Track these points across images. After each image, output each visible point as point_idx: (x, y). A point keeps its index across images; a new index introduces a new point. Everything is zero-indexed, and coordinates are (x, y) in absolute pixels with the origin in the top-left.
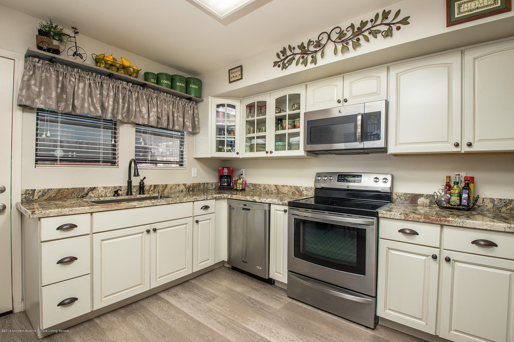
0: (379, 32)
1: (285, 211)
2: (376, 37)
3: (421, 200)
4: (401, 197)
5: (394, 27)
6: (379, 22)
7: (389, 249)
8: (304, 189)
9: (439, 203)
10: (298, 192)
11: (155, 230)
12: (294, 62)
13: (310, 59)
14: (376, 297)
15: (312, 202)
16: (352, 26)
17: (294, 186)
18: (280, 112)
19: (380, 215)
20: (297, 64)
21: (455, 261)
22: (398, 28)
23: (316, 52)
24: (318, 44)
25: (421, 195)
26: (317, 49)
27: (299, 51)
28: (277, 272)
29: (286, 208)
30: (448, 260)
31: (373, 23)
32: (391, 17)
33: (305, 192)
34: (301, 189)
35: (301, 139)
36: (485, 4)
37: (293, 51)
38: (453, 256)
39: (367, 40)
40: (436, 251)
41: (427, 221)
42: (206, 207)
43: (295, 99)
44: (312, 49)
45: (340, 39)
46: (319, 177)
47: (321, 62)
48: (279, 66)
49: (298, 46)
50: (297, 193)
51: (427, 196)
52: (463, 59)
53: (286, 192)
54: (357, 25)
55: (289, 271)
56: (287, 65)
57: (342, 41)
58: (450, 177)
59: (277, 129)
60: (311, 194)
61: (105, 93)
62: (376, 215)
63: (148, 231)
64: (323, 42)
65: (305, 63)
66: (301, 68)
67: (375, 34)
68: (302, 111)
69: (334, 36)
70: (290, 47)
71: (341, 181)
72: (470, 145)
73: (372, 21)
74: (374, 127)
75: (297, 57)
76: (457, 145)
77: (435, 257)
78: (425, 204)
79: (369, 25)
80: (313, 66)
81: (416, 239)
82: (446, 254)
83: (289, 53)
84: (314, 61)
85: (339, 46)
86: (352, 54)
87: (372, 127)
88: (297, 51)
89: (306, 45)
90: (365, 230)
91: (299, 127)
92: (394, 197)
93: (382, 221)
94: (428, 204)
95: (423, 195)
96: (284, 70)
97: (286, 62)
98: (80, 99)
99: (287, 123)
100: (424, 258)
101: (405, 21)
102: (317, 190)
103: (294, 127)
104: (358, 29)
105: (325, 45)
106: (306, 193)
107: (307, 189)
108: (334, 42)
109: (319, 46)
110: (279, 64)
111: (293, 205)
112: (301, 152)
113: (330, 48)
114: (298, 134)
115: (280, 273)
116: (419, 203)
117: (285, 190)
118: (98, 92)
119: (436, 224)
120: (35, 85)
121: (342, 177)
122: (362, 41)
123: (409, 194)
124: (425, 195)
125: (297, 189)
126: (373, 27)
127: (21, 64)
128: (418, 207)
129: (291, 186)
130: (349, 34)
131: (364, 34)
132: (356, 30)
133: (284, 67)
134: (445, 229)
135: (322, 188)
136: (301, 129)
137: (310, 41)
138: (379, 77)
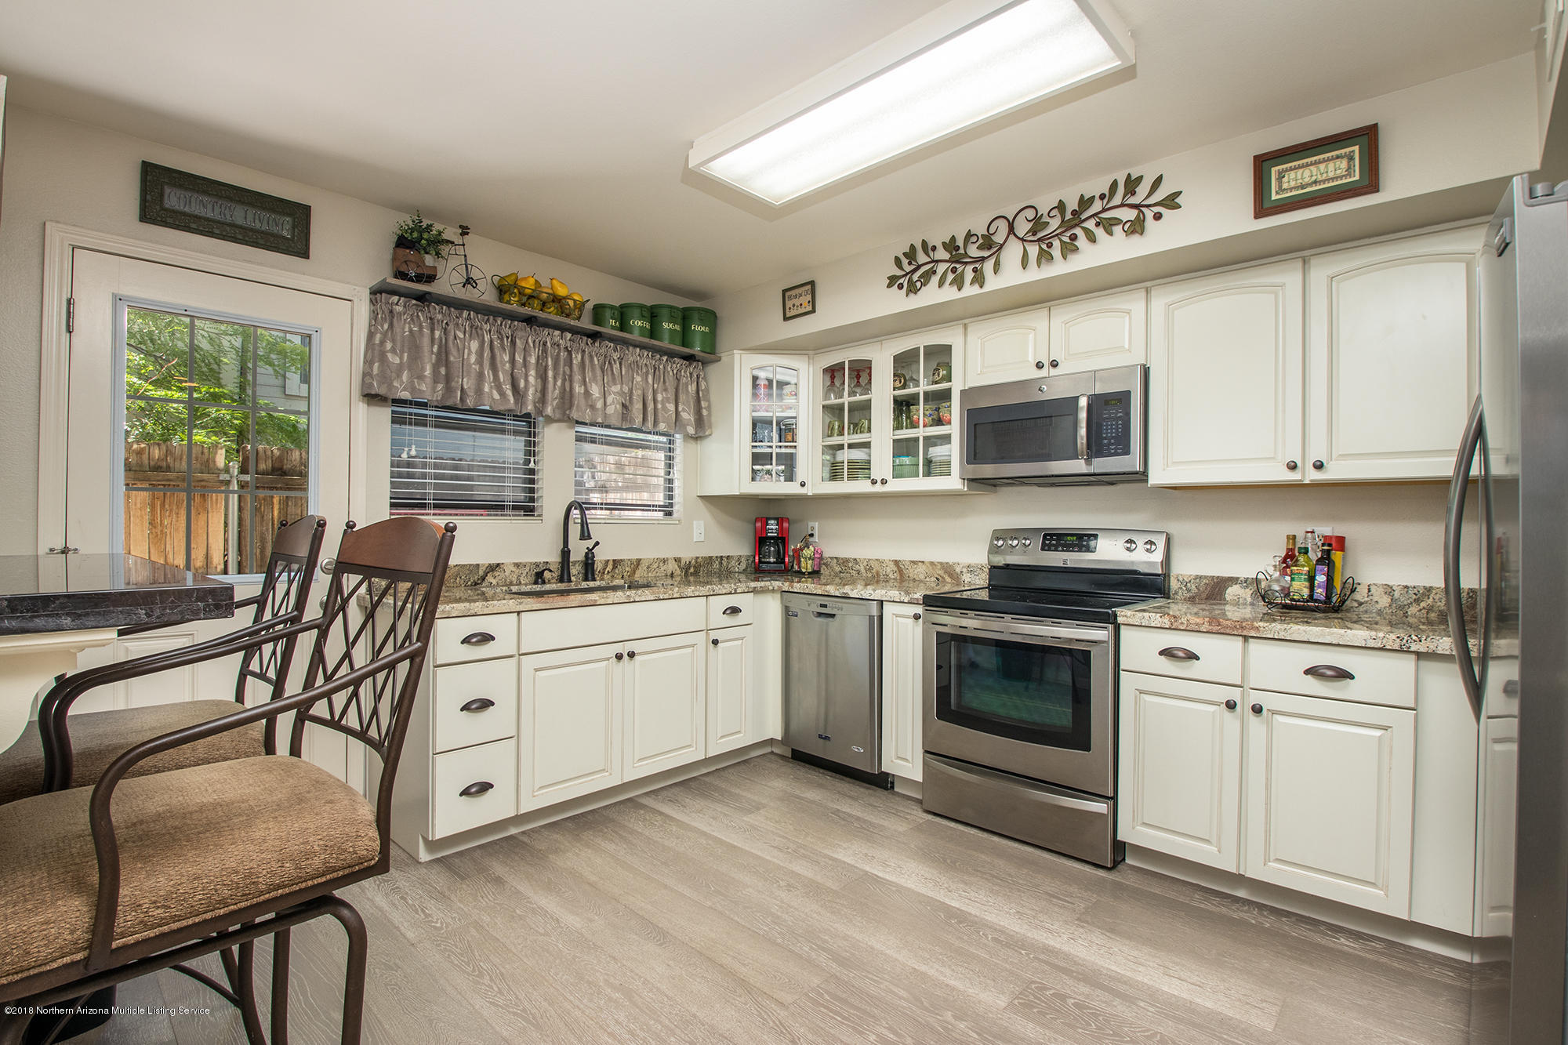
0: (1117, 221)
1: (917, 617)
2: (1110, 233)
3: (1232, 592)
4: (1188, 584)
5: (1149, 214)
6: (1117, 200)
7: (1141, 692)
8: (965, 570)
9: (1264, 596)
10: (951, 576)
11: (632, 655)
12: (935, 279)
13: (969, 275)
14: (1114, 799)
15: (984, 595)
16: (1061, 206)
17: (941, 563)
18: (904, 387)
19: (1120, 620)
20: (941, 284)
21: (1274, 713)
22: (1158, 217)
23: (983, 259)
24: (987, 243)
25: (1233, 580)
26: (986, 254)
27: (947, 256)
28: (899, 758)
29: (919, 610)
30: (1257, 710)
31: (1105, 201)
32: (1143, 190)
33: (967, 577)
34: (958, 570)
35: (953, 451)
36: (1331, 175)
37: (931, 254)
38: (1268, 701)
39: (1092, 238)
40: (1234, 694)
41: (1215, 629)
42: (734, 611)
43: (940, 356)
44: (974, 251)
45: (1034, 234)
46: (998, 539)
47: (993, 283)
48: (901, 287)
49: (944, 244)
50: (948, 580)
51: (1245, 582)
52: (1307, 276)
53: (922, 577)
54: (1072, 205)
55: (926, 752)
56: (918, 284)
57: (1039, 240)
58: (1294, 536)
59: (898, 426)
60: (982, 580)
61: (519, 358)
62: (1111, 619)
63: (619, 657)
64: (999, 238)
65: (959, 283)
66: (950, 293)
67: (1108, 225)
68: (957, 386)
69: (1022, 228)
70: (924, 244)
71: (1049, 550)
72: (1319, 466)
73: (1102, 196)
74: (1117, 425)
75: (941, 268)
76: (1293, 467)
77: (1231, 706)
78: (1241, 601)
79: (1097, 206)
80: (975, 290)
81: (1193, 669)
82: (1255, 698)
83: (922, 258)
84: (979, 279)
85: (1033, 250)
86: (1060, 267)
87: (1112, 425)
88: (942, 255)
89: (960, 242)
90: (1090, 652)
91: (949, 423)
92: (1174, 585)
93: (1123, 631)
94: (1249, 600)
95: (1238, 578)
96: (912, 295)
97: (915, 277)
98: (473, 375)
99: (921, 411)
100: (1212, 708)
101: (1171, 203)
102: (993, 568)
103: (939, 422)
104: (1074, 212)
105: (1002, 246)
106: (969, 580)
107: (971, 569)
108: (1022, 240)
109: (990, 248)
110: (901, 281)
111: (933, 602)
112: (953, 482)
113: (1013, 252)
114: (946, 439)
115: (907, 760)
116: (1227, 597)
117: (920, 572)
118: (506, 358)
119: (1234, 635)
120: (393, 350)
121: (1054, 539)
122: (1082, 242)
123: (1206, 577)
124: (1242, 579)
125: (949, 569)
126: (1104, 210)
127: (363, 309)
128: (1227, 607)
129: (932, 563)
130: (1055, 223)
131: (1085, 225)
132: (1068, 216)
133: (913, 289)
134: (1253, 645)
135: (1007, 566)
136: (955, 427)
137: (969, 235)
138: (1128, 312)
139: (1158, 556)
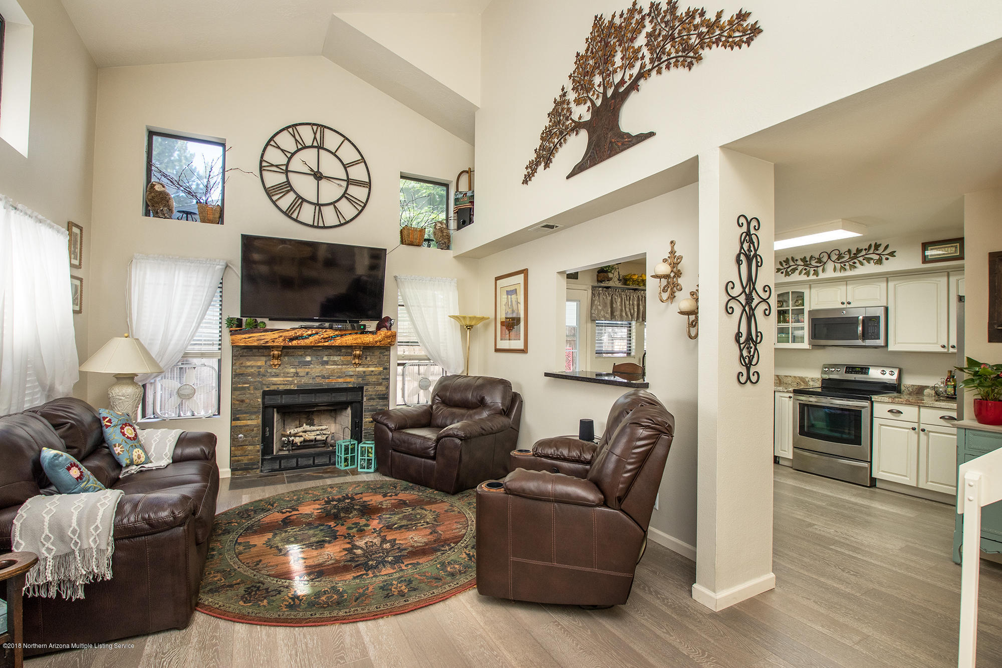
0: (872, 259)
1: (790, 397)
2: (869, 263)
3: (926, 391)
4: (909, 388)
5: (884, 258)
6: (871, 251)
7: (881, 425)
8: (810, 380)
9: (937, 394)
10: (804, 382)
12: (797, 272)
13: (812, 272)
14: (871, 462)
15: (819, 390)
16: (849, 251)
17: (799, 377)
18: (781, 306)
19: (873, 400)
20: (800, 274)
21: (929, 432)
22: (887, 259)
23: (817, 267)
24: (819, 260)
25: (927, 387)
26: (819, 265)
27: (803, 264)
28: (782, 450)
29: (791, 395)
30: (923, 430)
31: (867, 251)
32: (881, 249)
33: (811, 383)
34: (807, 380)
35: (806, 333)
36: (949, 252)
37: (795, 262)
38: (927, 428)
39: (862, 264)
40: (915, 425)
41: (908, 403)
43: (799, 297)
44: (813, 263)
45: (839, 260)
46: (825, 368)
47: (822, 276)
48: (782, 273)
49: (801, 259)
50: (803, 384)
51: (931, 388)
53: (790, 382)
54: (854, 251)
55: (794, 447)
56: (790, 273)
57: (840, 263)
58: (951, 371)
59: (779, 322)
60: (819, 384)
62: (870, 399)
64: (825, 259)
65: (808, 274)
66: (803, 277)
67: (869, 260)
68: (807, 309)
69: (834, 257)
70: (793, 259)
71: (848, 373)
72: (953, 347)
73: (866, 250)
74: (875, 328)
75: (800, 268)
76: (944, 347)
77: (914, 429)
78: (930, 395)
79: (863, 253)
80: (815, 277)
81: (902, 417)
82: (922, 426)
83: (791, 263)
84: (816, 273)
85: (838, 266)
86: (849, 273)
87: (872, 327)
88: (800, 262)
89: (808, 259)
90: (861, 411)
91: (803, 322)
92: (903, 388)
93: (875, 404)
94: (934, 394)
95: (929, 386)
96: (787, 277)
97: (789, 270)
98: (619, 310)
99: (790, 317)
100: (907, 430)
101: (892, 254)
102: (823, 380)
103: (798, 321)
104: (854, 254)
105: (825, 263)
107: (813, 380)
108: (834, 262)
109: (820, 263)
110: (782, 271)
111: (797, 392)
112: (806, 345)
113: (830, 266)
114: (802, 328)
115: (785, 451)
116: (925, 393)
117: (789, 380)
118: (628, 303)
119: (915, 405)
120: (600, 305)
121: (851, 369)
122: (858, 265)
123: (916, 385)
125: (802, 379)
126: (866, 254)
127: (590, 291)
128: (925, 398)
129: (795, 377)
130: (847, 257)
131: (859, 259)
132: (852, 255)
133: (787, 274)
134: (922, 409)
135: (830, 379)
136: (806, 324)
137: (811, 257)
138: (880, 286)
139: (895, 377)
